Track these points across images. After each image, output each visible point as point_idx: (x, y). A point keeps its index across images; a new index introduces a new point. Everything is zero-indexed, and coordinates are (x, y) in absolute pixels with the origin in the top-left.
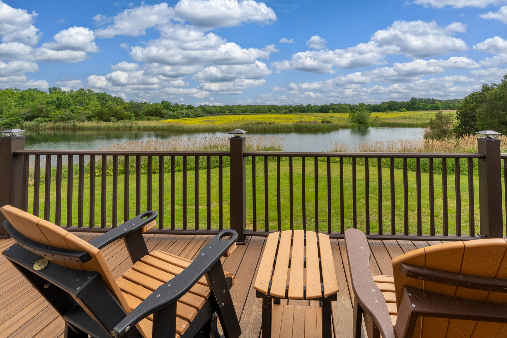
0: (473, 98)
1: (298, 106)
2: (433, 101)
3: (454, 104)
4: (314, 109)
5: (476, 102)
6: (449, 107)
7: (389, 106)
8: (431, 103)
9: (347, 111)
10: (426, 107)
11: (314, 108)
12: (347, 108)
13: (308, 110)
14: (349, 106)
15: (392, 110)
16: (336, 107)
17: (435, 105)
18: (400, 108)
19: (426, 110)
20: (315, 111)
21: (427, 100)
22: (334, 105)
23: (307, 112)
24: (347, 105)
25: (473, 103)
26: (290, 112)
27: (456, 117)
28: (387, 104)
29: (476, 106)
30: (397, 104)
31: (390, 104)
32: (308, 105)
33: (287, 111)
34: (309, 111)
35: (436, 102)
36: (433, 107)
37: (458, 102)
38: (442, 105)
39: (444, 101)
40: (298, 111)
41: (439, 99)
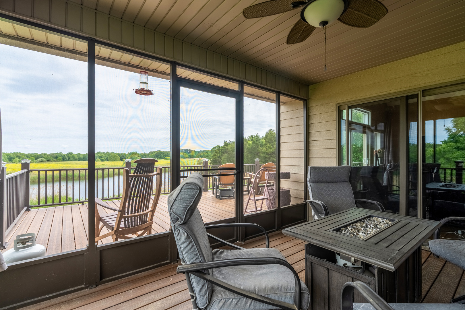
0: (219, 150)
1: (55, 153)
2: (190, 151)
3: (204, 154)
4: (77, 158)
5: (221, 152)
6: (200, 156)
7: (156, 154)
8: (188, 153)
9: (116, 159)
10: (185, 156)
11: (78, 156)
12: (116, 156)
13: (69, 158)
14: (119, 154)
15: (159, 158)
16: (104, 155)
17: (191, 154)
18: (165, 157)
19: (185, 158)
20: (78, 160)
21: (185, 150)
22: (101, 153)
23: (68, 161)
24: (116, 153)
25: (219, 153)
26: (48, 161)
27: (210, 162)
28: (155, 154)
29: (221, 155)
30: (163, 153)
31: (157, 153)
32: (69, 153)
33: (44, 159)
34: (70, 160)
35: (192, 152)
36: (190, 156)
37: (206, 153)
38: (196, 154)
39: (197, 151)
40: (59, 160)
41: (194, 150)
